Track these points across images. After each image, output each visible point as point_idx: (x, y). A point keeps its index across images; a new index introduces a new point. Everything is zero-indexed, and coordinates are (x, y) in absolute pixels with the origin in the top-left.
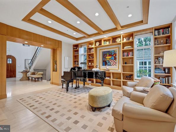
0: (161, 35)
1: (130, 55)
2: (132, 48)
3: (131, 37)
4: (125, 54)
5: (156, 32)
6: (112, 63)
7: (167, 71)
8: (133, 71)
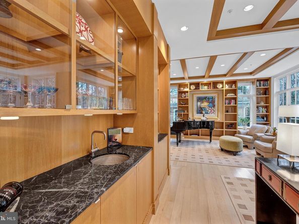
0: (262, 87)
1: (232, 103)
2: (235, 96)
3: (234, 85)
4: (227, 101)
5: (258, 83)
6: (210, 111)
7: (265, 118)
8: (236, 120)
